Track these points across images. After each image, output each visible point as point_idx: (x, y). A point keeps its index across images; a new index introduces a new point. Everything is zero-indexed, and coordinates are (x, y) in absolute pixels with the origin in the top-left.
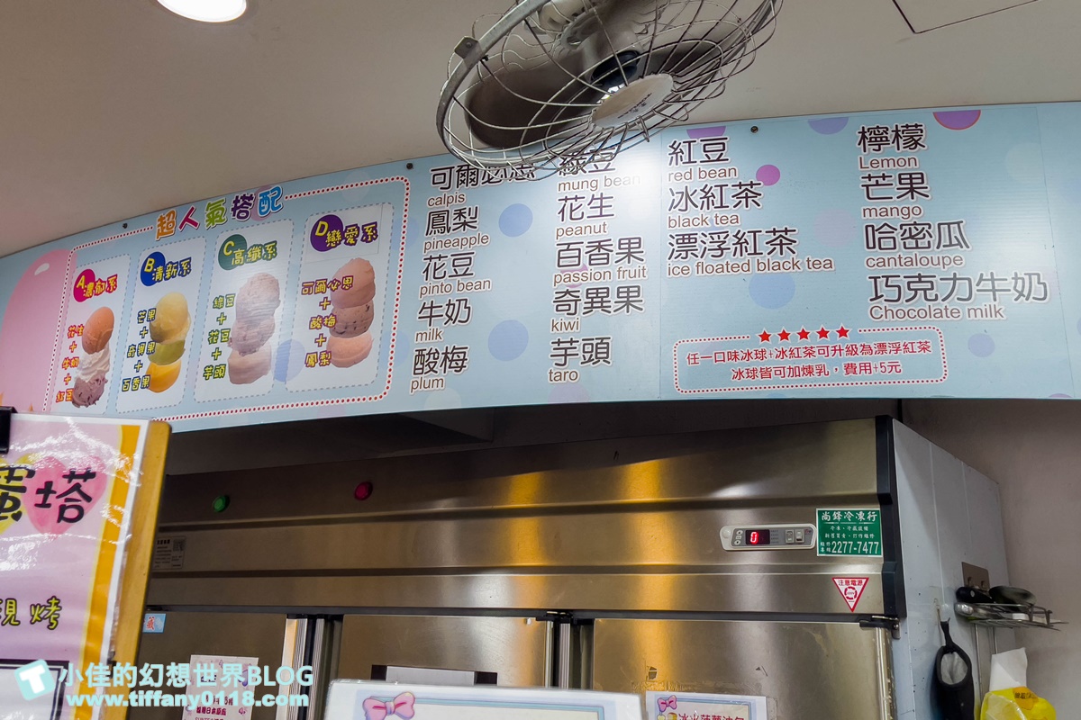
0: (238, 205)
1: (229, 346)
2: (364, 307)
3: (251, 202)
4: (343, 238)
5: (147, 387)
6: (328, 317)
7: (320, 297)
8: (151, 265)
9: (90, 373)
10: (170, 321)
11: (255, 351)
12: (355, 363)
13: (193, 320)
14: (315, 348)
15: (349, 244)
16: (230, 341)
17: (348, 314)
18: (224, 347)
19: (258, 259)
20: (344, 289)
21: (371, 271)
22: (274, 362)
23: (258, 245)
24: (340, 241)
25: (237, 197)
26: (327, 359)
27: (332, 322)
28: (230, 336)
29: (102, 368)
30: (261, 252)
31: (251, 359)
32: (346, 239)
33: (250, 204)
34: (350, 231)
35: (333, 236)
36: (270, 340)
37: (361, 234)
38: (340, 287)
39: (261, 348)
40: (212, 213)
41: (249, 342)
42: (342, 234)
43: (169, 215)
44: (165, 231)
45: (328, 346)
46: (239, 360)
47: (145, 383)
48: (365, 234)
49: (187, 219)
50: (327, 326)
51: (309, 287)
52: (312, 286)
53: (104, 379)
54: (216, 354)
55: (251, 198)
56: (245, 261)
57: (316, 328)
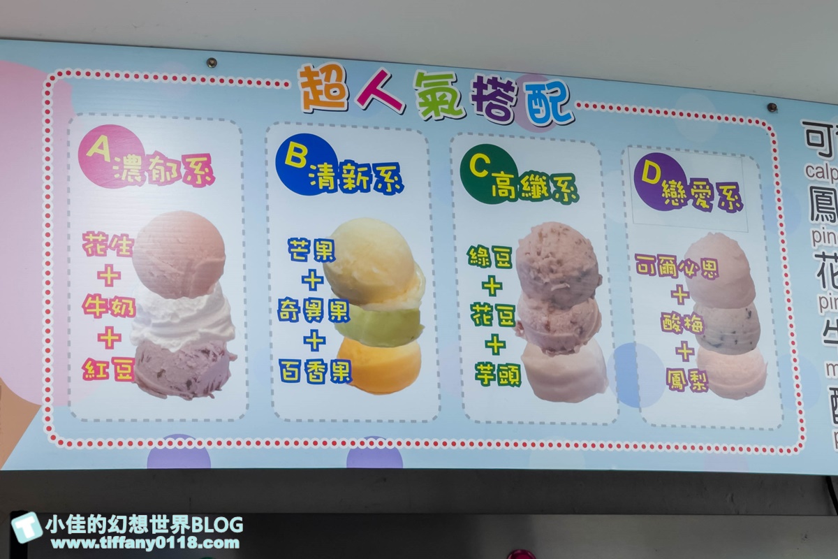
0: (485, 93)
1: (520, 335)
2: (742, 312)
3: (510, 94)
4: (689, 196)
5: (345, 381)
6: (690, 317)
7: (671, 284)
8: (302, 156)
9: (180, 335)
10: (375, 270)
11: (572, 352)
12: (747, 395)
13: (430, 279)
14: (677, 362)
15: (700, 207)
16: (519, 327)
17: (721, 318)
18: (507, 334)
19: (543, 198)
20: (707, 277)
21: (742, 257)
22: (611, 374)
23: (541, 175)
24: (686, 200)
25: (480, 79)
26: (701, 382)
27: (698, 326)
28: (517, 318)
29: (215, 331)
30: (547, 185)
31: (566, 363)
32: (695, 200)
33: (511, 99)
34: (698, 187)
35: (672, 190)
36: (596, 336)
37: (717, 197)
38: (699, 273)
39: (583, 348)
40: (433, 93)
41: (556, 335)
42: (687, 189)
43: (328, 70)
44: (323, 98)
45: (699, 361)
46: (543, 361)
47: (342, 374)
48: (723, 198)
49: (372, 89)
50: (690, 330)
51: (649, 263)
52: (653, 262)
53: (223, 352)
54: (496, 345)
55: (508, 86)
56: (519, 195)
57: (673, 331)
